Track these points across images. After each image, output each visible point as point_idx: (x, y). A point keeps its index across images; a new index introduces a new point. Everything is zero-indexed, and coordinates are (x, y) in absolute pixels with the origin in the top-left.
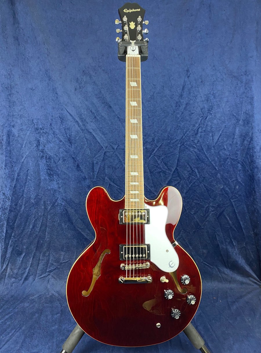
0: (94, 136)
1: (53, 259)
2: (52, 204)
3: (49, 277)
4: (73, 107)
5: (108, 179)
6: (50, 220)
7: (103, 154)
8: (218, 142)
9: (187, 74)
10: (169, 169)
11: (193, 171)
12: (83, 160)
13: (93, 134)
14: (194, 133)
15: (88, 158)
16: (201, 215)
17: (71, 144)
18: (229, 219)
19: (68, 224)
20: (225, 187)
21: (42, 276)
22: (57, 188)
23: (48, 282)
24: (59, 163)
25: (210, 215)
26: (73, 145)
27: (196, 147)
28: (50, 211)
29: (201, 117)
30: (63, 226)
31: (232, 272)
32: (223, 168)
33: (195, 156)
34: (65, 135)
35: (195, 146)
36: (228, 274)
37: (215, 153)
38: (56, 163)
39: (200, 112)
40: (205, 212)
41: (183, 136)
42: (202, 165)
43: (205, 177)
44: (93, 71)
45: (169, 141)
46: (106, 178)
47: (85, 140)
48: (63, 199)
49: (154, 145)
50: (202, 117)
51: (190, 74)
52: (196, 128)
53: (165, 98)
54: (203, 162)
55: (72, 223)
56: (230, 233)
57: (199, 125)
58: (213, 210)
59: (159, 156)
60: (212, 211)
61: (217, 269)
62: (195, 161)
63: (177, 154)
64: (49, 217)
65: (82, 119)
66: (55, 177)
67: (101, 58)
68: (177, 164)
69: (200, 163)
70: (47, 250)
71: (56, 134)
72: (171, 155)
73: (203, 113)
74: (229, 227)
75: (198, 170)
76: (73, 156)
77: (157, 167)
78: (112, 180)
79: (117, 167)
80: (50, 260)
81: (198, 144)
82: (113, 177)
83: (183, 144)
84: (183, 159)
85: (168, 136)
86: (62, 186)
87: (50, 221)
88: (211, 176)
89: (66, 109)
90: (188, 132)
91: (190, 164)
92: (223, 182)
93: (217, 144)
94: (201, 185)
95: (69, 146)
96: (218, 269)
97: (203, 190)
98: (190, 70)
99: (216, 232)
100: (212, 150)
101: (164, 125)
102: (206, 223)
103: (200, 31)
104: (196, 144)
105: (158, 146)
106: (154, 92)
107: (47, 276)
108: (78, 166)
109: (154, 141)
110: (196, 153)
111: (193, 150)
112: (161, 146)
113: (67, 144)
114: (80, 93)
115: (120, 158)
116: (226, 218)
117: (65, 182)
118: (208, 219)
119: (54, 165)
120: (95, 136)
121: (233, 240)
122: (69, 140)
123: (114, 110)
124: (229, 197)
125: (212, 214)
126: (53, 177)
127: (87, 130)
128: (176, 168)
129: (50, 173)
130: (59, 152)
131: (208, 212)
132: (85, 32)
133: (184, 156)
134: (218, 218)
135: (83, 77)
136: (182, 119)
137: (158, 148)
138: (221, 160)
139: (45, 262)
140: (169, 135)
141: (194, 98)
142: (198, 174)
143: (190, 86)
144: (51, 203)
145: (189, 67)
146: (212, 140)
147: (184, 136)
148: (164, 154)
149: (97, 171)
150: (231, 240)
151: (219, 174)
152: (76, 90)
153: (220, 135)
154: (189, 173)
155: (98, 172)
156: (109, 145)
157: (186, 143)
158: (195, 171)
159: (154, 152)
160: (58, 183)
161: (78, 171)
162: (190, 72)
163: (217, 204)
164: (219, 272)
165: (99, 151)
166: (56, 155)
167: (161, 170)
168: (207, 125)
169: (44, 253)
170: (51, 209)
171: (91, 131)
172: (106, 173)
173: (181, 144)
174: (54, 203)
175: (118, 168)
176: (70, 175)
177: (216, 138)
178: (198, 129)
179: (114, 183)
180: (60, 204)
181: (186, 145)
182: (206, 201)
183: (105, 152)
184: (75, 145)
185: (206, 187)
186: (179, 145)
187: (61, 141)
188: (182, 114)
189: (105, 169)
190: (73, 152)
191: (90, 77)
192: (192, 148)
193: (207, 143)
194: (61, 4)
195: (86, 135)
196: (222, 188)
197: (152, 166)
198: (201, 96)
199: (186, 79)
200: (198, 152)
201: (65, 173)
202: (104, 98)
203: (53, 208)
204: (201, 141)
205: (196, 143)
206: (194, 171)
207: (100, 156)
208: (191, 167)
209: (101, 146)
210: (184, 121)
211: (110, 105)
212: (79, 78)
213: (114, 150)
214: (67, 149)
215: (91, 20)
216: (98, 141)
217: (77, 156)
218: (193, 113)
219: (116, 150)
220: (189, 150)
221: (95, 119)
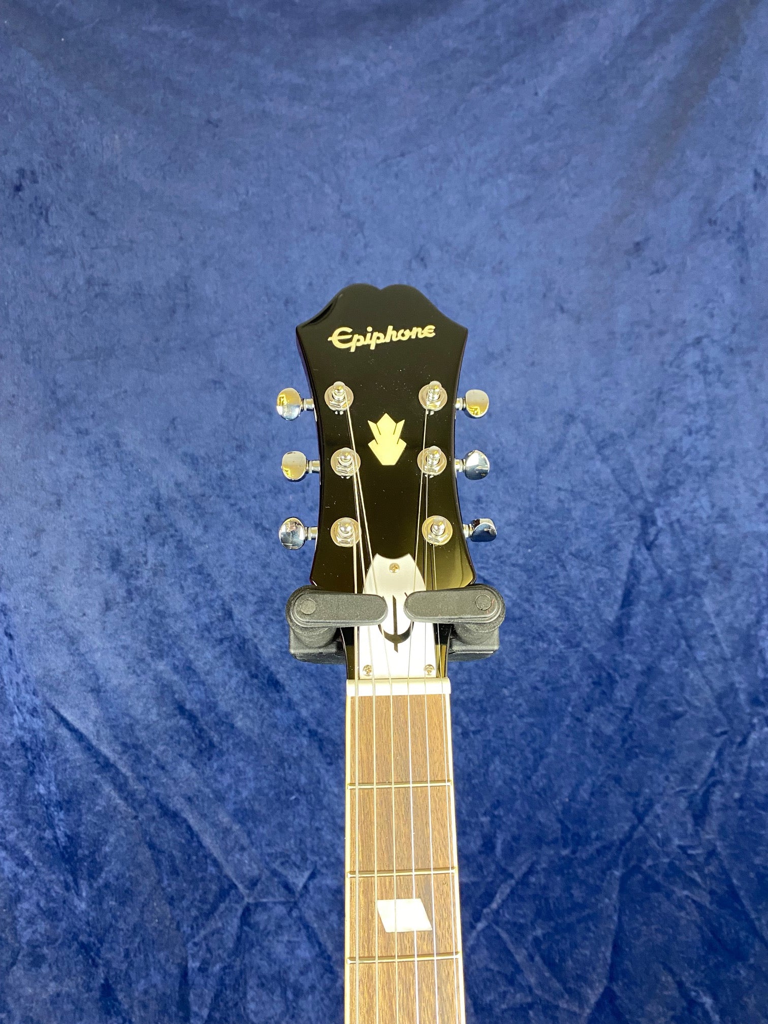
0: (189, 828)
4: (92, 690)
9: (644, 532)
12: (131, 964)
27: (698, 879)
29: (717, 736)
35: (696, 876)
39: (716, 712)
44: (192, 517)
50: (724, 733)
51: (657, 535)
53: (541, 644)
65: (135, 747)
67: (233, 458)
72: (579, 921)
73: (725, 714)
79: (306, 987)
81: (709, 864)
89: (53, 709)
95: (67, 888)
98: (658, 512)
101: (541, 771)
103: (698, 341)
104: (698, 869)
105: (511, 876)
111: (687, 897)
114: (128, 623)
115: (321, 940)
123: (296, 697)
132: (157, 340)
133: (645, 924)
135: (143, 544)
136: (627, 745)
141: (683, 642)
143: (659, 589)
145: (651, 499)
147: (641, 828)
152: (108, 606)
154: (671, 1013)
157: (649, 862)
159: (494, 906)
162: (660, 523)
167: (529, 1000)
171: (177, 803)
175: (313, 988)
178: (707, 791)
181: (650, 872)
188: (626, 718)
191: (181, 547)
194: (47, 221)
197: (487, 974)
198: (714, 636)
199: (643, 555)
202: (244, 641)
205: (701, 859)
209: (226, 876)
210: (637, 756)
211: (272, 673)
212: (125, 550)
213: (294, 897)
214: (54, 900)
215: (187, 290)
216: (211, 855)
217: (101, 941)
218: (677, 716)
219: (302, 896)
220: (669, 895)
221: (199, 742)
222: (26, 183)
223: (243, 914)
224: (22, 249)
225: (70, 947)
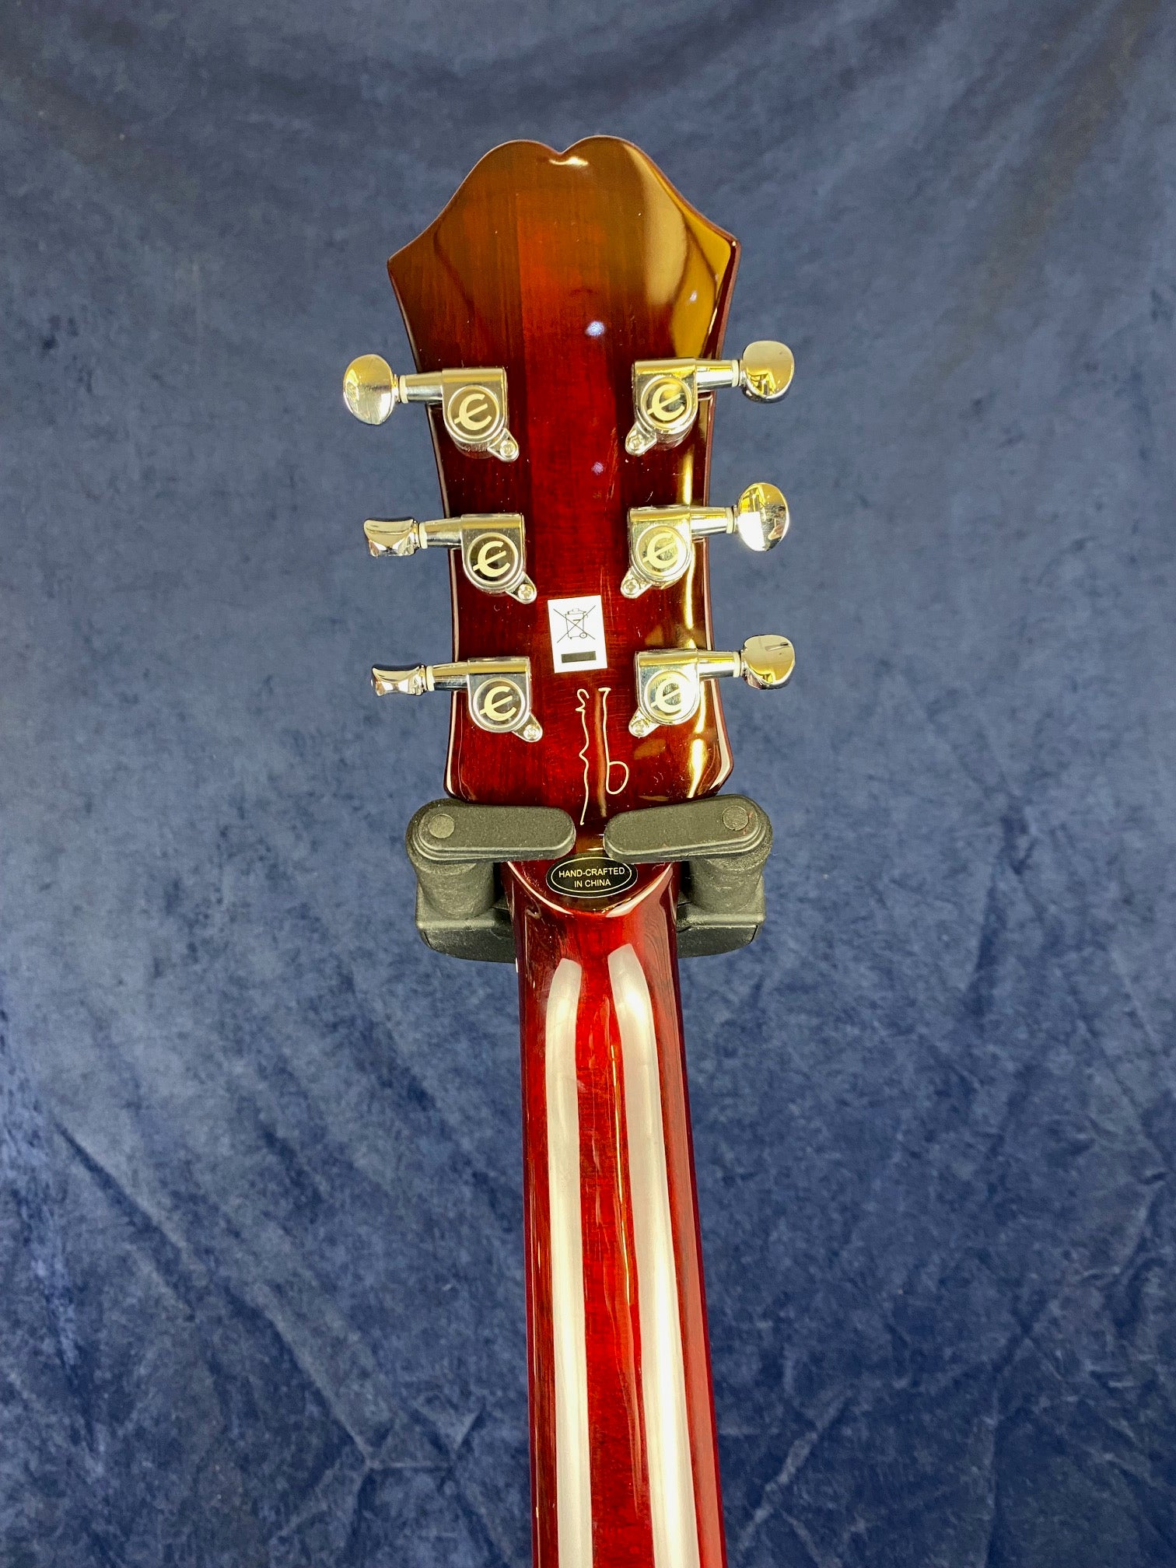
0: (277, 1337)
4: (129, 1105)
9: (1010, 846)
27: (1131, 1434)
29: (1148, 1182)
35: (1124, 1425)
39: (1143, 1142)
44: (294, 828)
50: (1159, 1177)
51: (1030, 849)
53: (849, 1029)
65: (193, 1198)
67: (359, 737)
72: (928, 1508)
73: (1160, 1147)
81: (1146, 1406)
89: (64, 1133)
95: (75, 1438)
98: (1029, 813)
101: (857, 1242)
103: (1079, 545)
104: (1127, 1413)
105: (811, 1425)
106: (762, 979)
111: (1112, 1464)
114: (188, 997)
115: (493, 1536)
123: (453, 1119)
132: (247, 559)
133: (1042, 1512)
135: (216, 871)
136: (998, 1198)
141: (1081, 1026)
143: (1037, 937)
145: (1017, 792)
147: (1027, 1342)
152: (158, 970)
157: (1044, 1402)
159: (783, 1478)
162: (1034, 830)
171: (259, 1295)
178: (1136, 1277)
181: (1046, 1419)
188: (994, 1151)
191: (275, 875)
198: (1132, 1015)
199: (1008, 883)
202: (372, 1026)
205: (1132, 1397)
209: (336, 1422)
210: (1014, 1215)
211: (414, 1078)
212: (189, 881)
213: (448, 1460)
214: (51, 1460)
215: (293, 485)
216: (311, 1384)
217: (127, 1531)
218: (1078, 1149)
219: (460, 1457)
220: (1080, 1460)
221: (296, 1192)
222: (61, 337)
223: (363, 1490)
224: (50, 430)
225: (75, 1542)
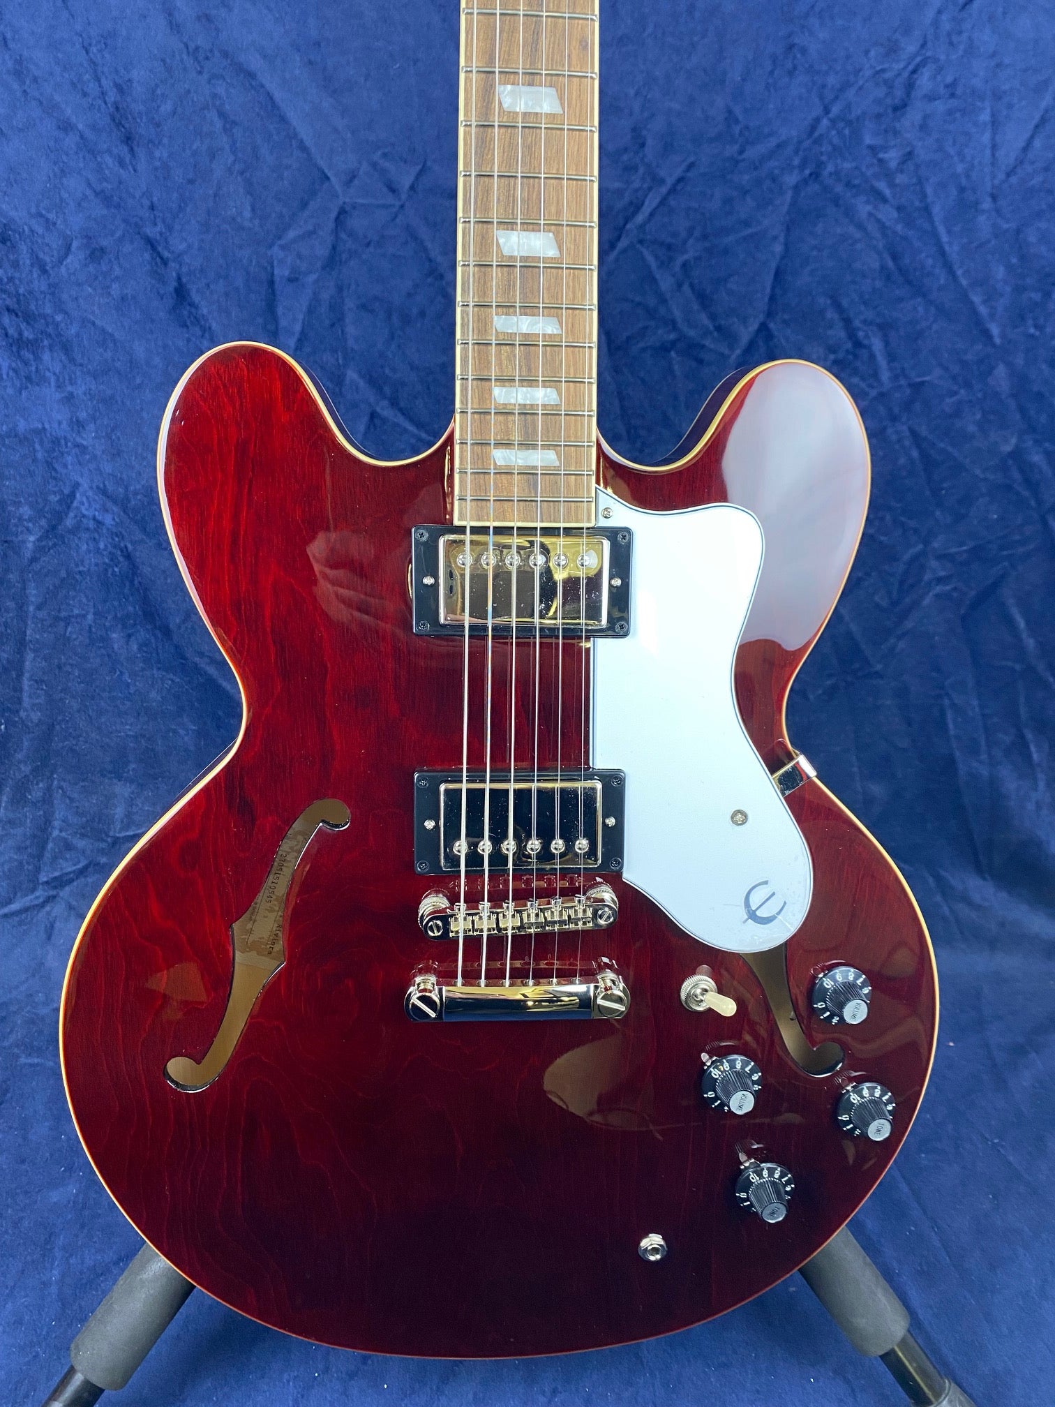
1: (73, 819)
2: (43, 522)
3: (53, 914)
5: (362, 383)
6: (39, 608)
7: (331, 225)
8: (1022, 162)
10: (719, 328)
11: (858, 344)
13: (262, 86)
14: (889, 101)
15: (241, 247)
16: (877, 598)
17: (132, 150)
18: (1022, 624)
19: (142, 634)
20: (1030, 443)
21: (15, 907)
22: (65, 424)
23: (49, 938)
24: (63, 269)
25: (927, 601)
26: (141, 153)
28: (34, 560)
30: (116, 646)
31: (1003, 895)
32: (1032, 330)
33: (879, 253)
34: (92, 88)
36: (986, 904)
37: (996, 236)
38: (44, 271)
40: (902, 583)
41: (817, 120)
42: (915, 308)
43: (922, 383)
45: (731, 150)
46: (351, 375)
47: (219, 124)
48: (104, 492)
49: (641, 171)
52: (902, 65)
54: (919, 291)
55: (167, 632)
56: (1022, 700)
57: (923, 45)
58: (942, 573)
59: (669, 247)
60: (940, 580)
61: (931, 880)
62: (878, 284)
63: (775, 238)
64: (33, 593)
66: (46, 357)
68: (772, 298)
69: (900, 300)
70: (35, 770)
71: (35, 80)
74: (1018, 667)
75: (887, 343)
76: (149, 231)
77: (651, 313)
78: (387, 389)
80: (56, 823)
82: (394, 370)
83: (815, 175)
84: (809, 268)
85: (730, 117)
86: (94, 418)
87: (40, 614)
88: (954, 378)
90: (851, 94)
91: (845, 303)
92: (1018, 417)
93: (1014, 180)
94: (897, 432)
96: (939, 879)
97: (902, 461)
99: (947, 694)
100: (982, 219)
102: (902, 645)
107: (43, 905)
108: (181, 293)
109: (643, 145)
110: (884, 235)
112: (680, 180)
113: (109, 151)
116: (1010, 622)
117: (109, 392)
118: (909, 624)
119: (40, 285)
120: (278, 95)
121: (1029, 736)
122: (119, 116)
124: (1040, 502)
125: (937, 596)
126: (37, 358)
127: (225, 54)
128: (763, 327)
129: (21, 334)
130: (61, 200)
131: (912, 586)
134: (963, 619)
137: (664, 190)
138: (1028, 281)
139: (28, 833)
140: (738, 110)
142: (882, 361)
144: (40, 513)
146: (988, 152)
148: (697, 233)
149: (298, 328)
150: (1022, 737)
151: (1001, 371)
153: (1043, 121)
155: (302, 332)
156: (365, 167)
158: (868, 347)
160: (70, 398)
161: (184, 325)
163: (971, 544)
164: (944, 895)
165: (304, 205)
166: (41, 215)
168: (971, 50)
169: (21, 790)
170: (40, 550)
172: (351, 343)
173: (802, 167)
174: (59, 516)
176: (139, 350)
177: (1013, 138)
179: (401, 410)
180: (91, 525)
182: (912, 524)
183: (342, 212)
184: (157, 154)
185: (919, 446)
186: (791, 179)
187: (66, 127)
189: (341, 319)
190: (146, 203)
192: (868, 202)
193: (960, 168)
195: (221, 90)
196: (1007, 448)
200: (899, 228)
201: (105, 339)
203: (55, 545)
204: (922, 154)
206: (865, 347)
207: (310, 234)
208: (847, 322)
